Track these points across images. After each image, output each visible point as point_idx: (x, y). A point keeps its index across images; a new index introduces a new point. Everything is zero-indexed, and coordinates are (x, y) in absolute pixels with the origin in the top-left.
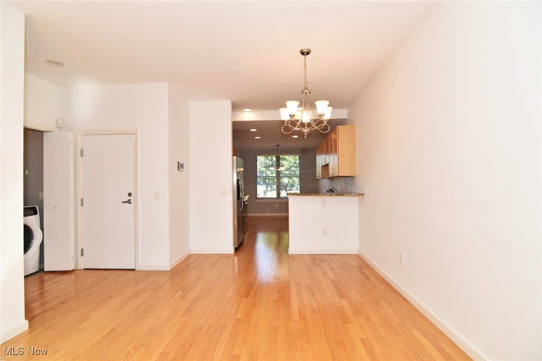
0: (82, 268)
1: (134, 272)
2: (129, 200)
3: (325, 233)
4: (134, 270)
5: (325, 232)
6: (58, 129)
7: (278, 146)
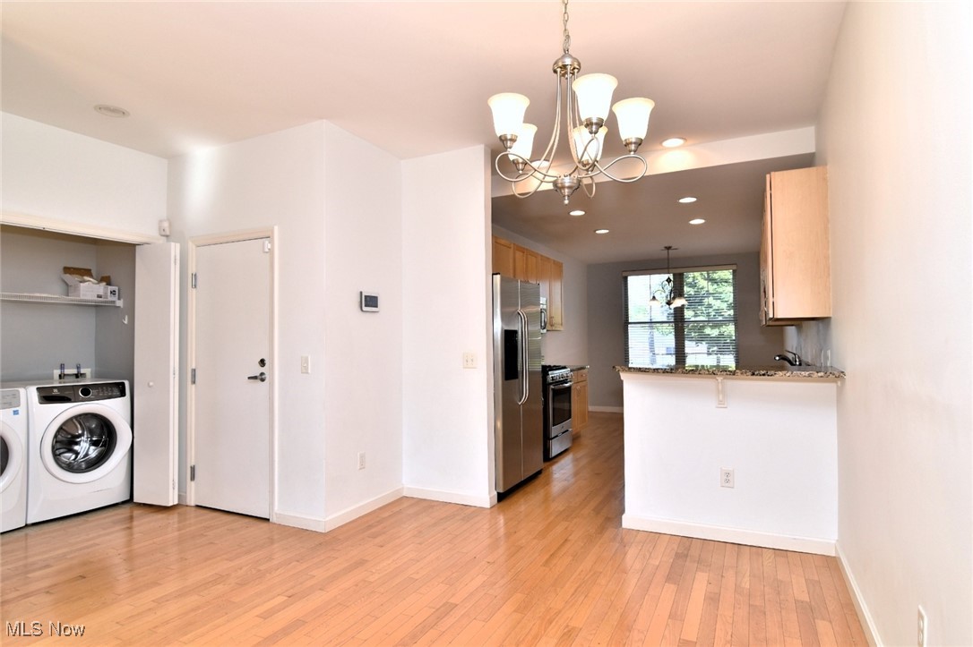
0: (193, 504)
1: (264, 525)
2: (262, 374)
3: (727, 481)
4: (268, 520)
5: (727, 478)
6: (164, 238)
7: (668, 248)
